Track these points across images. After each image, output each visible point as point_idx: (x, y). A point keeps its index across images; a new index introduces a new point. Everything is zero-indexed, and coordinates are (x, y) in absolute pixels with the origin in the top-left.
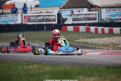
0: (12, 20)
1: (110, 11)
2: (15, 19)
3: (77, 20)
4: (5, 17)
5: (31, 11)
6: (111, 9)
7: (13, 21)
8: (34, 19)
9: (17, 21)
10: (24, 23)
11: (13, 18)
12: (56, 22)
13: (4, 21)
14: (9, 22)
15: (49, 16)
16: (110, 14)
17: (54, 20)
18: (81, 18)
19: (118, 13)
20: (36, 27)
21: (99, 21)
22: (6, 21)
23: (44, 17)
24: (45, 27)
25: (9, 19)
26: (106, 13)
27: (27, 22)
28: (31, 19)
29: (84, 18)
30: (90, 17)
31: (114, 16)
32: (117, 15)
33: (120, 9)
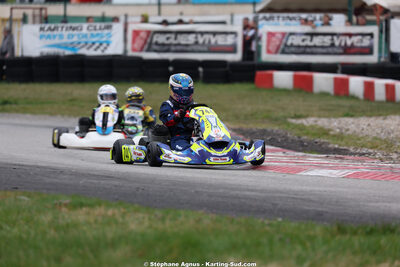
0: (93, 43)
2: (104, 39)
3: (308, 50)
4: (71, 32)
5: (159, 14)
7: (97, 44)
8: (167, 42)
9: (108, 45)
10: (131, 53)
11: (98, 35)
12: (237, 57)
13: (65, 46)
14: (83, 47)
15: (214, 34)
17: (232, 49)
18: (322, 47)
20: (171, 69)
21: (380, 57)
22: (71, 46)
23: (199, 36)
24: (201, 69)
25: (84, 40)
27: (141, 50)
28: (154, 41)
29: (333, 45)
30: (352, 44)
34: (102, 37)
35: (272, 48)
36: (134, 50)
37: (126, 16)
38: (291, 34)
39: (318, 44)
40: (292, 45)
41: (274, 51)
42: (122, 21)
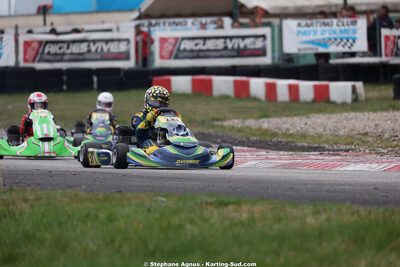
1: (311, 28)
3: (201, 54)
5: (44, 24)
6: (315, 21)
8: (58, 51)
10: (22, 64)
12: (131, 63)
15: (107, 41)
16: (312, 37)
17: (125, 56)
18: (216, 50)
19: (339, 35)
20: (65, 78)
21: (273, 58)
23: (91, 44)
24: (95, 79)
26: (299, 33)
27: (34, 61)
28: (46, 50)
29: (226, 48)
30: (245, 47)
31: (324, 43)
32: (336, 39)
33: (345, 20)
35: (166, 53)
36: (26, 60)
37: (17, 27)
38: (183, 39)
39: (211, 48)
40: (185, 50)
41: (167, 56)
42: (13, 32)
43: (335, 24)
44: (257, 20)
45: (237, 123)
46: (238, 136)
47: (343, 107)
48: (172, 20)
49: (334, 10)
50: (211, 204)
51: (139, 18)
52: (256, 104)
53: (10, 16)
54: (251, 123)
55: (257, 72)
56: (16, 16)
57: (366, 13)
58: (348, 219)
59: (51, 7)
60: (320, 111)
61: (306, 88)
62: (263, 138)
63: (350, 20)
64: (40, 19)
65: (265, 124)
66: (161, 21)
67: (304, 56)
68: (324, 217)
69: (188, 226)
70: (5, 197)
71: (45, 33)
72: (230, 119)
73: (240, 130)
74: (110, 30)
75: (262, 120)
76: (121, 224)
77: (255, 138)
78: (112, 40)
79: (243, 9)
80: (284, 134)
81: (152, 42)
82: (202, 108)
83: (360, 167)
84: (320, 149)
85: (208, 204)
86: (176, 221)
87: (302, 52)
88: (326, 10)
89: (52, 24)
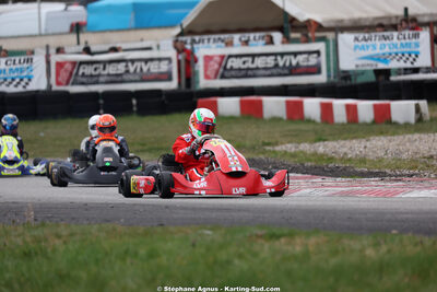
0: (13, 79)
1: (369, 43)
2: (25, 74)
3: (250, 73)
6: (373, 34)
7: (18, 80)
8: (94, 73)
9: (30, 80)
10: (55, 88)
11: (17, 69)
12: (173, 85)
15: (146, 61)
16: (370, 52)
17: (167, 77)
18: (265, 69)
19: (400, 50)
20: (101, 101)
21: (329, 76)
23: (130, 64)
24: (134, 102)
25: (2, 76)
26: (356, 48)
27: (67, 84)
28: (80, 73)
29: (276, 66)
30: (298, 63)
31: (384, 58)
32: (397, 54)
33: (407, 33)
34: (22, 72)
35: (211, 72)
36: (58, 83)
37: (48, 47)
38: (230, 56)
39: (260, 66)
40: (232, 68)
41: (213, 76)
42: (44, 52)
43: (395, 38)
44: (310, 35)
45: (290, 147)
46: (291, 162)
47: (406, 128)
48: (217, 36)
49: (394, 21)
50: (261, 237)
51: (181, 34)
52: (311, 126)
53: (40, 35)
54: (306, 147)
55: (311, 91)
56: (47, 35)
57: (430, 25)
58: (411, 250)
59: (85, 24)
60: (381, 133)
61: (366, 108)
62: (319, 164)
63: (411, 33)
64: (73, 37)
65: (321, 148)
66: (206, 37)
67: (363, 73)
68: (384, 249)
69: (236, 262)
70: (36, 233)
71: (79, 53)
72: (282, 144)
73: (293, 155)
74: (149, 49)
75: (317, 144)
76: (163, 260)
77: (309, 164)
78: (152, 60)
79: (294, 23)
80: (342, 159)
81: (196, 61)
82: (252, 132)
83: (424, 193)
84: (381, 175)
85: (259, 237)
86: (223, 256)
87: (360, 68)
88: (385, 22)
89: (86, 43)
